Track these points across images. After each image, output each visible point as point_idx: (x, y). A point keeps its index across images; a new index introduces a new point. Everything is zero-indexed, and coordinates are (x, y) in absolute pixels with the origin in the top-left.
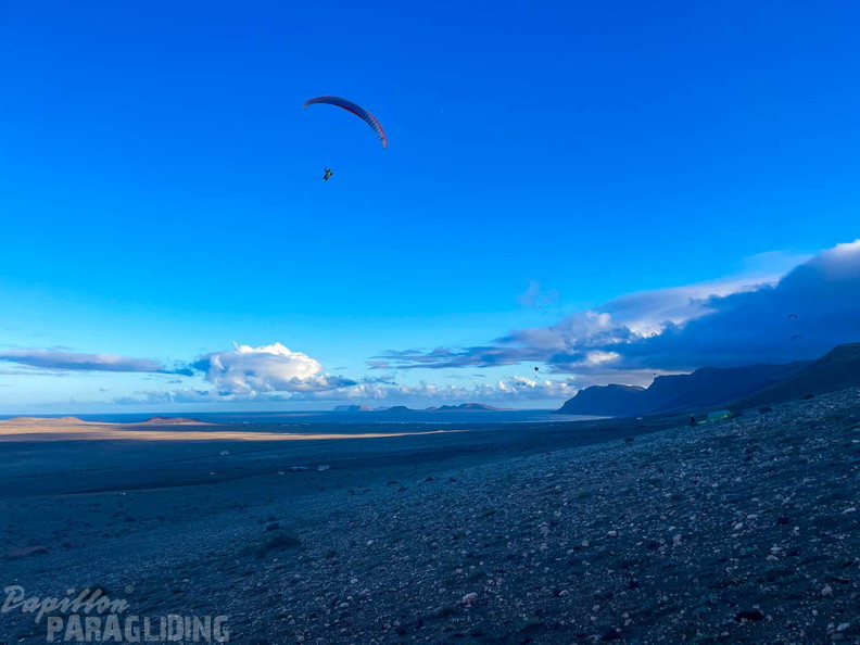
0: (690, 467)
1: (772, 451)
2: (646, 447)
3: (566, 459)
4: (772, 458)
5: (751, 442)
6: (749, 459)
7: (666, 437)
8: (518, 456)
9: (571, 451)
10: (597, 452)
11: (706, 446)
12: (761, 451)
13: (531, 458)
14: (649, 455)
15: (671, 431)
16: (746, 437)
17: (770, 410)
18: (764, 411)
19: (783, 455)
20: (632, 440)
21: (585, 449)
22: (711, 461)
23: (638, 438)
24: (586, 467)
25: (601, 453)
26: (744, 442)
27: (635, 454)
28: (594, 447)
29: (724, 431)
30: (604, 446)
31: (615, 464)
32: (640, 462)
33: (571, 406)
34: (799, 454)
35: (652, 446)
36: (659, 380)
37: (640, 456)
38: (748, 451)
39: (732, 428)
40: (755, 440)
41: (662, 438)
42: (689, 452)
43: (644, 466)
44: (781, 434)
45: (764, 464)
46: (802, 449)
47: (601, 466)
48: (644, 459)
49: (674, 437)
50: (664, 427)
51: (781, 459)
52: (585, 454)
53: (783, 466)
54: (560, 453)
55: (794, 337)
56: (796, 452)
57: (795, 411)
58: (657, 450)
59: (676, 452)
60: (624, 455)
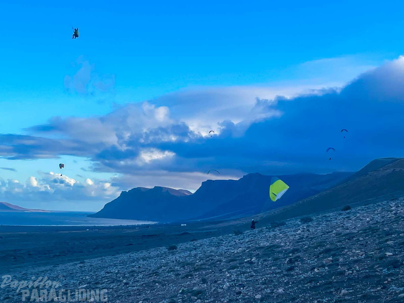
0: (233, 277)
1: (313, 262)
2: (190, 256)
3: (102, 268)
4: (313, 269)
5: (293, 252)
6: (291, 269)
7: (210, 245)
8: (46, 264)
9: (108, 259)
10: (138, 260)
11: (251, 256)
12: (302, 261)
13: (61, 267)
14: (192, 264)
15: (215, 239)
16: (289, 247)
17: (311, 220)
18: (305, 221)
19: (323, 266)
20: (175, 248)
21: (124, 257)
22: (255, 271)
23: (181, 246)
24: (124, 277)
25: (141, 262)
26: (287, 252)
27: (179, 263)
28: (135, 255)
29: (267, 240)
30: (145, 253)
31: (157, 274)
32: (183, 272)
33: (112, 209)
34: (338, 265)
35: (196, 255)
36: (207, 185)
37: (183, 265)
38: (290, 261)
39: (275, 237)
40: (297, 250)
41: (206, 246)
42: (234, 262)
43: (187, 276)
44: (321, 245)
45: (305, 275)
46: (341, 260)
47: (141, 276)
48: (188, 269)
49: (218, 245)
50: (208, 235)
51: (321, 270)
52: (123, 263)
53: (323, 277)
54: (96, 262)
55: (327, 151)
56: (335, 263)
57: (334, 223)
58: (201, 259)
59: (221, 261)
60: (166, 264)
